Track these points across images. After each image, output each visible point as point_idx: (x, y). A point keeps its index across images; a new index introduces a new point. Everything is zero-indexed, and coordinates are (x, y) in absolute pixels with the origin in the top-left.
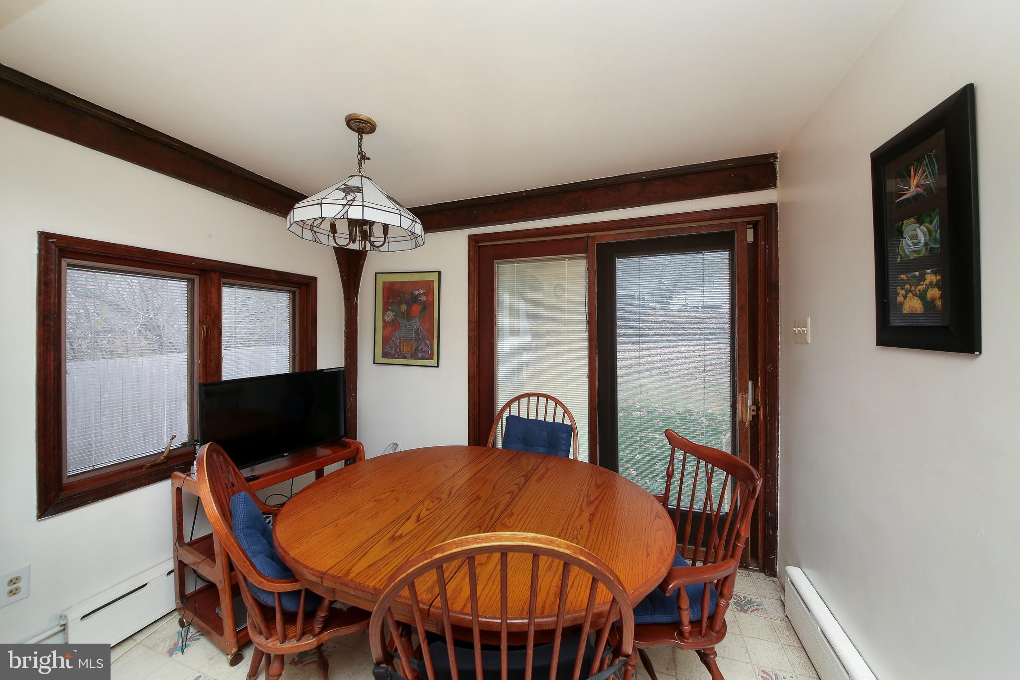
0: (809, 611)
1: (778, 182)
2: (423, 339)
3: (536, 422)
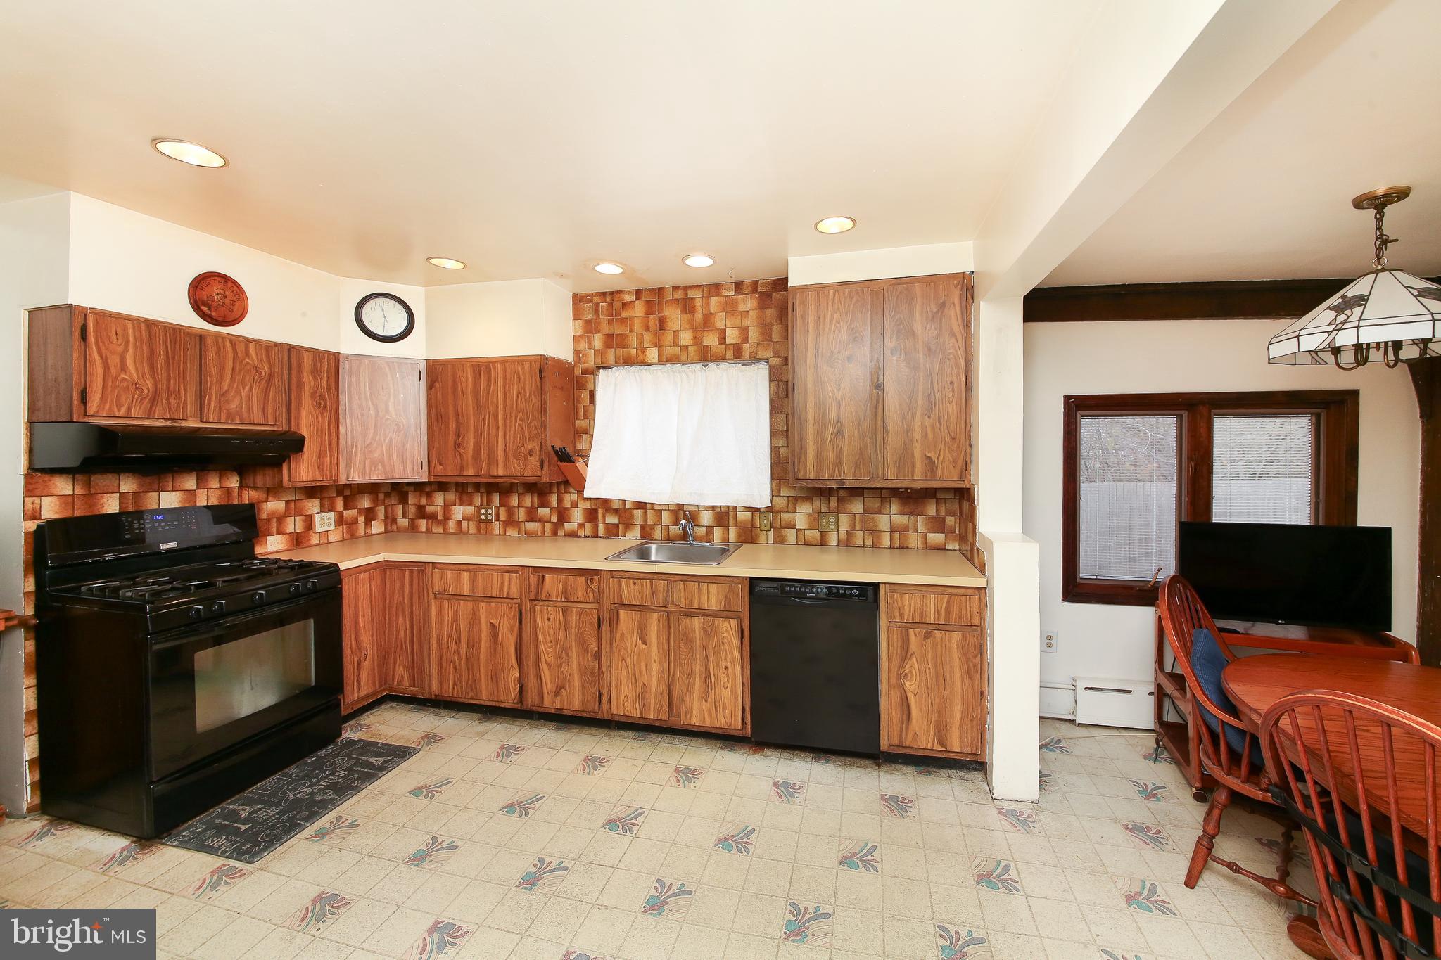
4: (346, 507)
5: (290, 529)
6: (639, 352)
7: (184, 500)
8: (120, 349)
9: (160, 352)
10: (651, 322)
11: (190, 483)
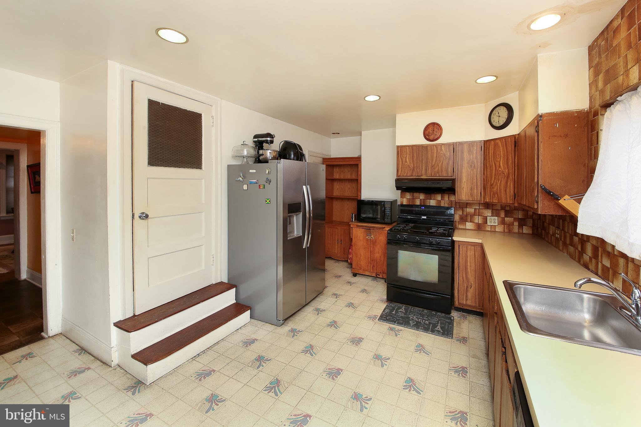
4: (506, 216)
5: (476, 221)
7: (437, 203)
8: (405, 156)
9: (415, 155)
11: (439, 197)
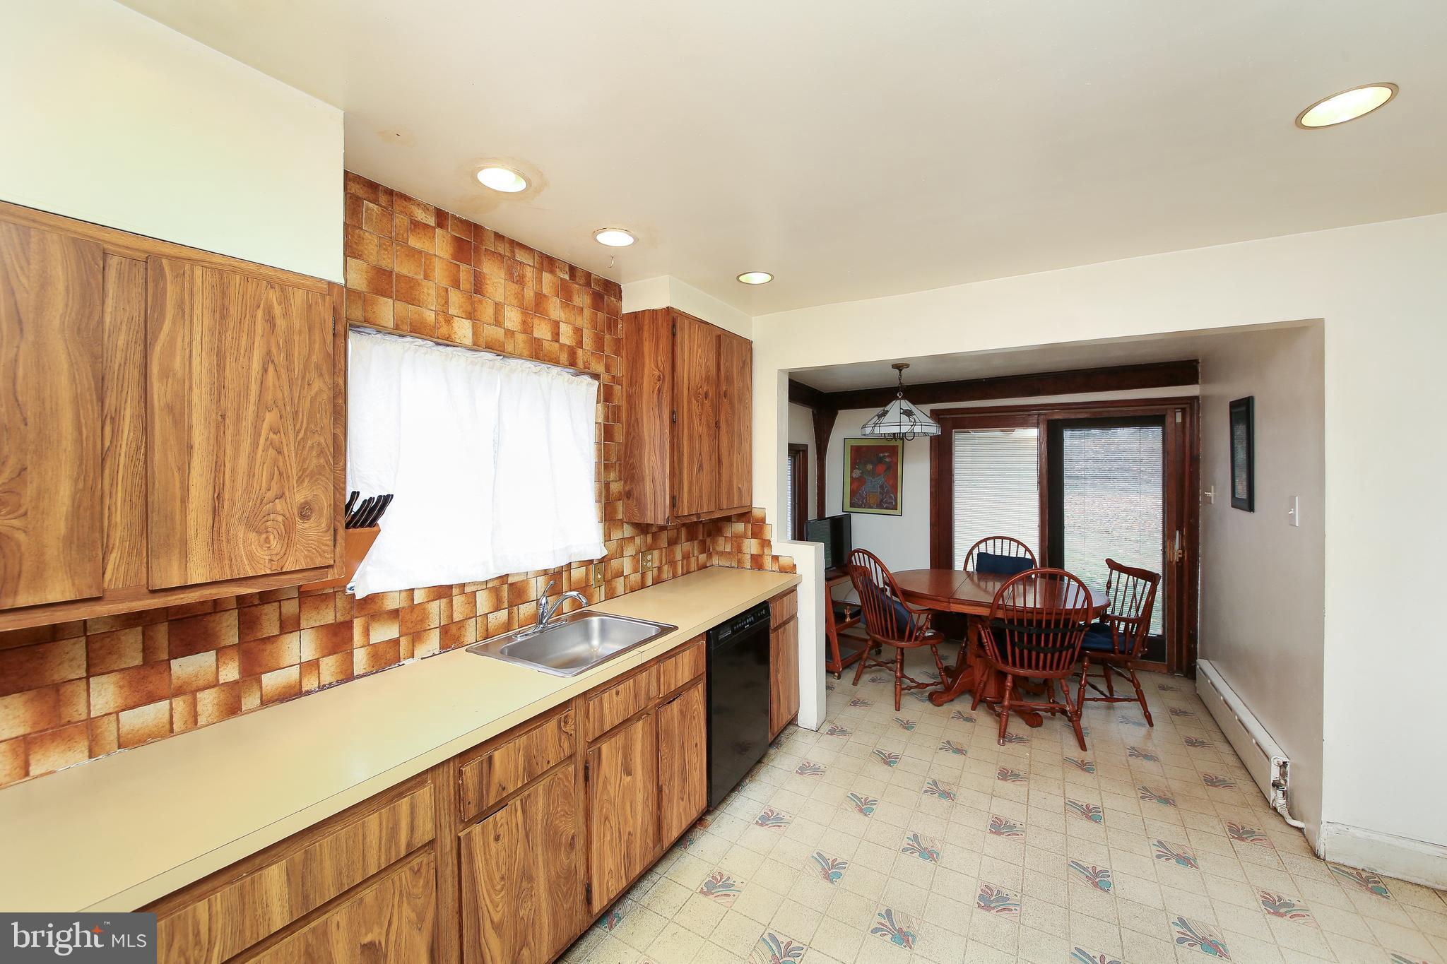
0: (1231, 710)
1: (1200, 381)
2: (888, 493)
3: (1002, 557)
6: (441, 319)
10: (463, 276)
